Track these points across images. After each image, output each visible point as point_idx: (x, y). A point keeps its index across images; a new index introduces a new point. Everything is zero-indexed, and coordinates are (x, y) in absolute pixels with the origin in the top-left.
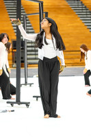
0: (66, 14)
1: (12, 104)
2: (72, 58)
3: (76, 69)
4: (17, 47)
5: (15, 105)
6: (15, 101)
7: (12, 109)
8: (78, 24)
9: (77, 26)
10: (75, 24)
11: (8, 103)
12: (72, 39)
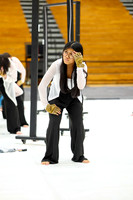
0: (108, 5)
1: (24, 139)
2: (116, 73)
3: (122, 88)
4: (32, 55)
5: (27, 141)
6: (28, 135)
7: (24, 147)
8: (127, 21)
9: (125, 24)
10: (122, 21)
11: (17, 138)
12: (117, 43)
